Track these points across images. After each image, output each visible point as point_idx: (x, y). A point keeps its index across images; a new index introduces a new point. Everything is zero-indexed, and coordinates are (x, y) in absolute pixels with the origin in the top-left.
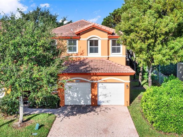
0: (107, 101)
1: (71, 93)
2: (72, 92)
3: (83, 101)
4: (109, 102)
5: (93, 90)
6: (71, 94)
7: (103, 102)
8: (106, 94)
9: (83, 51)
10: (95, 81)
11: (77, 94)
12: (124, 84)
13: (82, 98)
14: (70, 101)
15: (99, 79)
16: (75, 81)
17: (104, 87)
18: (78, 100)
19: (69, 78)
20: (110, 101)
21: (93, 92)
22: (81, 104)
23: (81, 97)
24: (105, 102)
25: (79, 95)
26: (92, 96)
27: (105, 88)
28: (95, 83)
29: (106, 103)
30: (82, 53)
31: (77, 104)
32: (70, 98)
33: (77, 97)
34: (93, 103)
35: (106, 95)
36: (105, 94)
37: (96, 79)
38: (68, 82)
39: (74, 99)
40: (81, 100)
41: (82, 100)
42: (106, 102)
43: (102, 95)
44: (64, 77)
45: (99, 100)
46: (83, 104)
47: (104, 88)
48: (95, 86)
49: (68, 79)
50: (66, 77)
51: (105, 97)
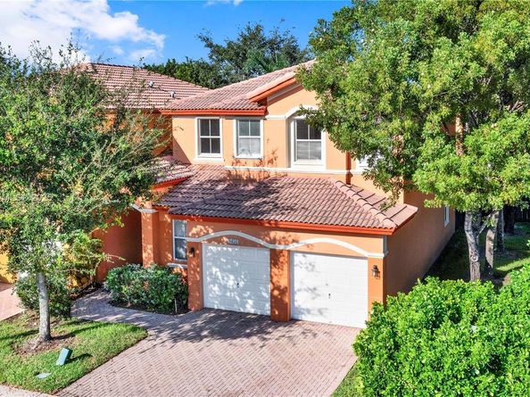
0: (320, 312)
1: (219, 274)
2: (222, 271)
3: (250, 302)
4: (325, 314)
5: (275, 270)
6: (220, 277)
7: (308, 311)
8: (315, 289)
9: (273, 153)
10: (280, 244)
11: (236, 279)
12: (366, 262)
13: (248, 293)
14: (216, 299)
15: (290, 239)
16: (225, 239)
17: (310, 264)
18: (238, 299)
19: (211, 231)
20: (327, 309)
21: (275, 279)
22: (246, 311)
23: (245, 289)
24: (312, 312)
25: (242, 284)
26: (272, 291)
27: (312, 270)
28: (281, 251)
29: (316, 315)
30: (272, 157)
31: (235, 308)
32: (216, 288)
33: (235, 286)
34: (277, 313)
35: (317, 292)
36: (312, 287)
37: (284, 238)
38: (210, 241)
39: (228, 294)
40: (245, 298)
41: (249, 298)
42: (316, 312)
43: (305, 290)
44: (199, 227)
45: (296, 304)
46: (252, 311)
47: (310, 268)
48: (281, 259)
49: (208, 233)
50: (203, 228)
51: (314, 298)
